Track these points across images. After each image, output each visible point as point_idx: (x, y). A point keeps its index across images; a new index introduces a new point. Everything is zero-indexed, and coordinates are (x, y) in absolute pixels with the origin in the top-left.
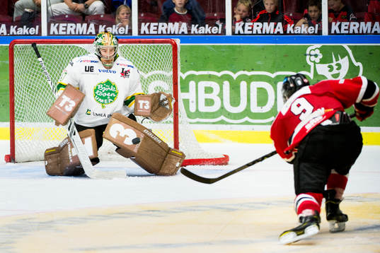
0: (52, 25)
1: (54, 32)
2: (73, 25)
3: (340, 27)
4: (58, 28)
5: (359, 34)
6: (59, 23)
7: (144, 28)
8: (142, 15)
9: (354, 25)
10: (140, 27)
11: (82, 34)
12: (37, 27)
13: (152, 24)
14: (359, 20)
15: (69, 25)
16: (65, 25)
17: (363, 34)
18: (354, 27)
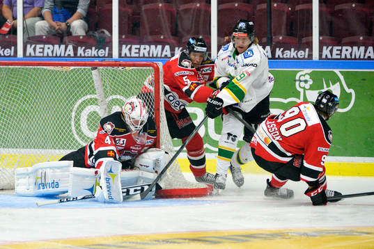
0: (29, 46)
1: (30, 54)
2: (51, 46)
3: (331, 51)
4: (34, 49)
5: (351, 59)
6: (36, 44)
7: (125, 50)
8: (124, 37)
9: (347, 50)
10: (120, 50)
11: (60, 57)
12: (13, 48)
13: (134, 47)
14: (352, 44)
15: (47, 46)
16: (42, 46)
17: (355, 59)
18: (346, 51)
